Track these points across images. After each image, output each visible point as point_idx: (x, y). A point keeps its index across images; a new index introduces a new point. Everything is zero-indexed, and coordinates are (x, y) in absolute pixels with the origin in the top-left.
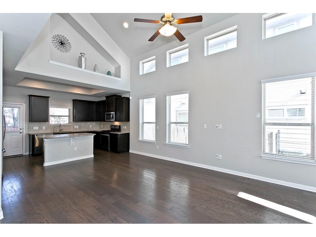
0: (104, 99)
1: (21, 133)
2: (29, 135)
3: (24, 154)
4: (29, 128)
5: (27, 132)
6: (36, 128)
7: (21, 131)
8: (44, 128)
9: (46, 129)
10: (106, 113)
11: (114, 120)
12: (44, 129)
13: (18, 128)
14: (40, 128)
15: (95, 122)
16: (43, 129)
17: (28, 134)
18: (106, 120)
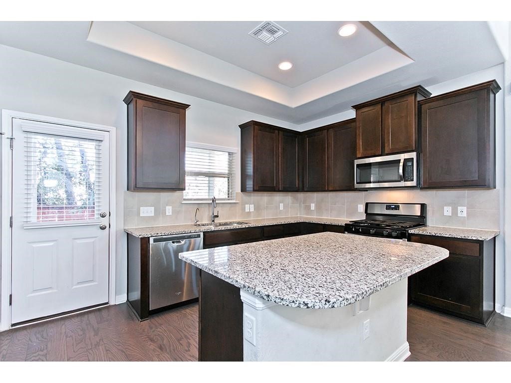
0: (351, 114)
1: (103, 228)
2: (128, 234)
3: (112, 303)
4: (128, 213)
5: (122, 227)
6: (147, 211)
7: (104, 222)
8: (169, 210)
9: (176, 213)
10: (357, 162)
11: (414, 183)
12: (171, 214)
13: (96, 212)
14: (159, 212)
15: (290, 194)
16: (167, 214)
17: (125, 230)
18: (356, 186)
